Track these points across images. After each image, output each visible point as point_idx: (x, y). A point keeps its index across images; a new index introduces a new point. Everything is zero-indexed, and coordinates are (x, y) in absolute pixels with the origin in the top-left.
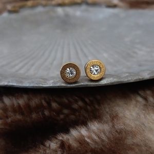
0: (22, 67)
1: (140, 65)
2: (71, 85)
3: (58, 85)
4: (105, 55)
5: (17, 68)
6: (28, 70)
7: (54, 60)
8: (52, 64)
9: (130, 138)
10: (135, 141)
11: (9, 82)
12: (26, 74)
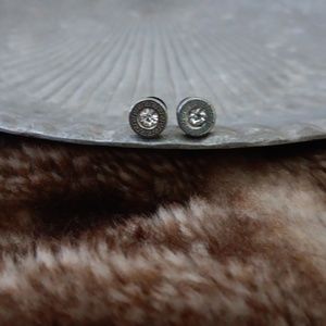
0: (56, 91)
1: (291, 106)
2: (148, 143)
3: (123, 140)
4: (224, 77)
5: (46, 91)
6: (68, 97)
7: (120, 79)
8: (115, 88)
9: (261, 233)
10: (270, 239)
11: (30, 127)
12: (63, 107)
